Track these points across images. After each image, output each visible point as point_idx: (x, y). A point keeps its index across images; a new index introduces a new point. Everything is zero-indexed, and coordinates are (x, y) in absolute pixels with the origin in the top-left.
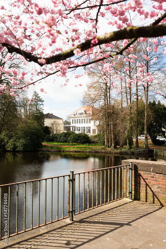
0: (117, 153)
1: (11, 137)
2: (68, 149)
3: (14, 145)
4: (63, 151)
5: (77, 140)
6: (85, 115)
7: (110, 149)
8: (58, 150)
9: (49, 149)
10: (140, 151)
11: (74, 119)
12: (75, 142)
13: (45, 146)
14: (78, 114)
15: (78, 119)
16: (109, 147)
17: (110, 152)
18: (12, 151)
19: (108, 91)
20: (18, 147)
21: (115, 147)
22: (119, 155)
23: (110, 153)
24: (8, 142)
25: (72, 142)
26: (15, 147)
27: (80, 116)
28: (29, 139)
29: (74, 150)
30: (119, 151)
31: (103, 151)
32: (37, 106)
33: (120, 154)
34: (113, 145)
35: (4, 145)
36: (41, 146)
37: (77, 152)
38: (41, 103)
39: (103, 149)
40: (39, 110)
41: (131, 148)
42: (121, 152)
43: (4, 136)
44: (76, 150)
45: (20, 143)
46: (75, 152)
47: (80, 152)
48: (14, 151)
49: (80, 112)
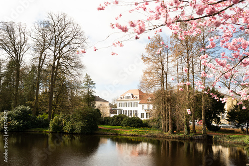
0: (176, 138)
1: (68, 119)
2: (125, 133)
3: (72, 127)
4: (120, 135)
5: (131, 124)
6: (132, 98)
7: (167, 133)
8: (115, 133)
9: (106, 132)
10: (198, 137)
11: (120, 102)
12: (129, 126)
13: (101, 129)
14: (125, 97)
15: (125, 102)
16: (165, 132)
17: (168, 136)
18: (69, 133)
19: (165, 76)
20: (75, 129)
21: (173, 132)
22: (177, 140)
23: (168, 138)
24: (65, 124)
25: (126, 126)
26: (73, 129)
27: (127, 99)
28: (87, 122)
29: (131, 133)
30: (177, 136)
31: (161, 135)
32: (88, 89)
33: (179, 139)
34: (170, 129)
35: (62, 127)
36: (97, 129)
37: (134, 136)
38: (92, 86)
39: (160, 133)
40: (91, 93)
41: (189, 133)
42: (180, 137)
43: (62, 118)
44: (134, 134)
45: (78, 126)
46: (132, 135)
47: (137, 136)
48: (72, 133)
49: (127, 95)
